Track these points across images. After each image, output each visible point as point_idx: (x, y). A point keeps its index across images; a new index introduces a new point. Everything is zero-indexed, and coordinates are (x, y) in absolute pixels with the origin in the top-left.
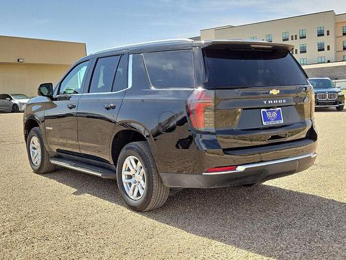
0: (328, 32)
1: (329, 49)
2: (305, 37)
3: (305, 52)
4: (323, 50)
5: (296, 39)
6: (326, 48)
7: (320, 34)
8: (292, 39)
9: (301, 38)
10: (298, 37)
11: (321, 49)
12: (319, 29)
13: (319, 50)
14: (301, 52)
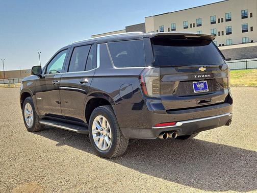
0: (251, 14)
1: (252, 30)
2: (230, 20)
3: (231, 33)
4: (247, 31)
5: (222, 22)
6: (249, 30)
7: (244, 17)
8: (219, 22)
9: (227, 20)
10: (224, 20)
11: (245, 31)
12: (243, 12)
13: (243, 31)
14: (227, 34)
